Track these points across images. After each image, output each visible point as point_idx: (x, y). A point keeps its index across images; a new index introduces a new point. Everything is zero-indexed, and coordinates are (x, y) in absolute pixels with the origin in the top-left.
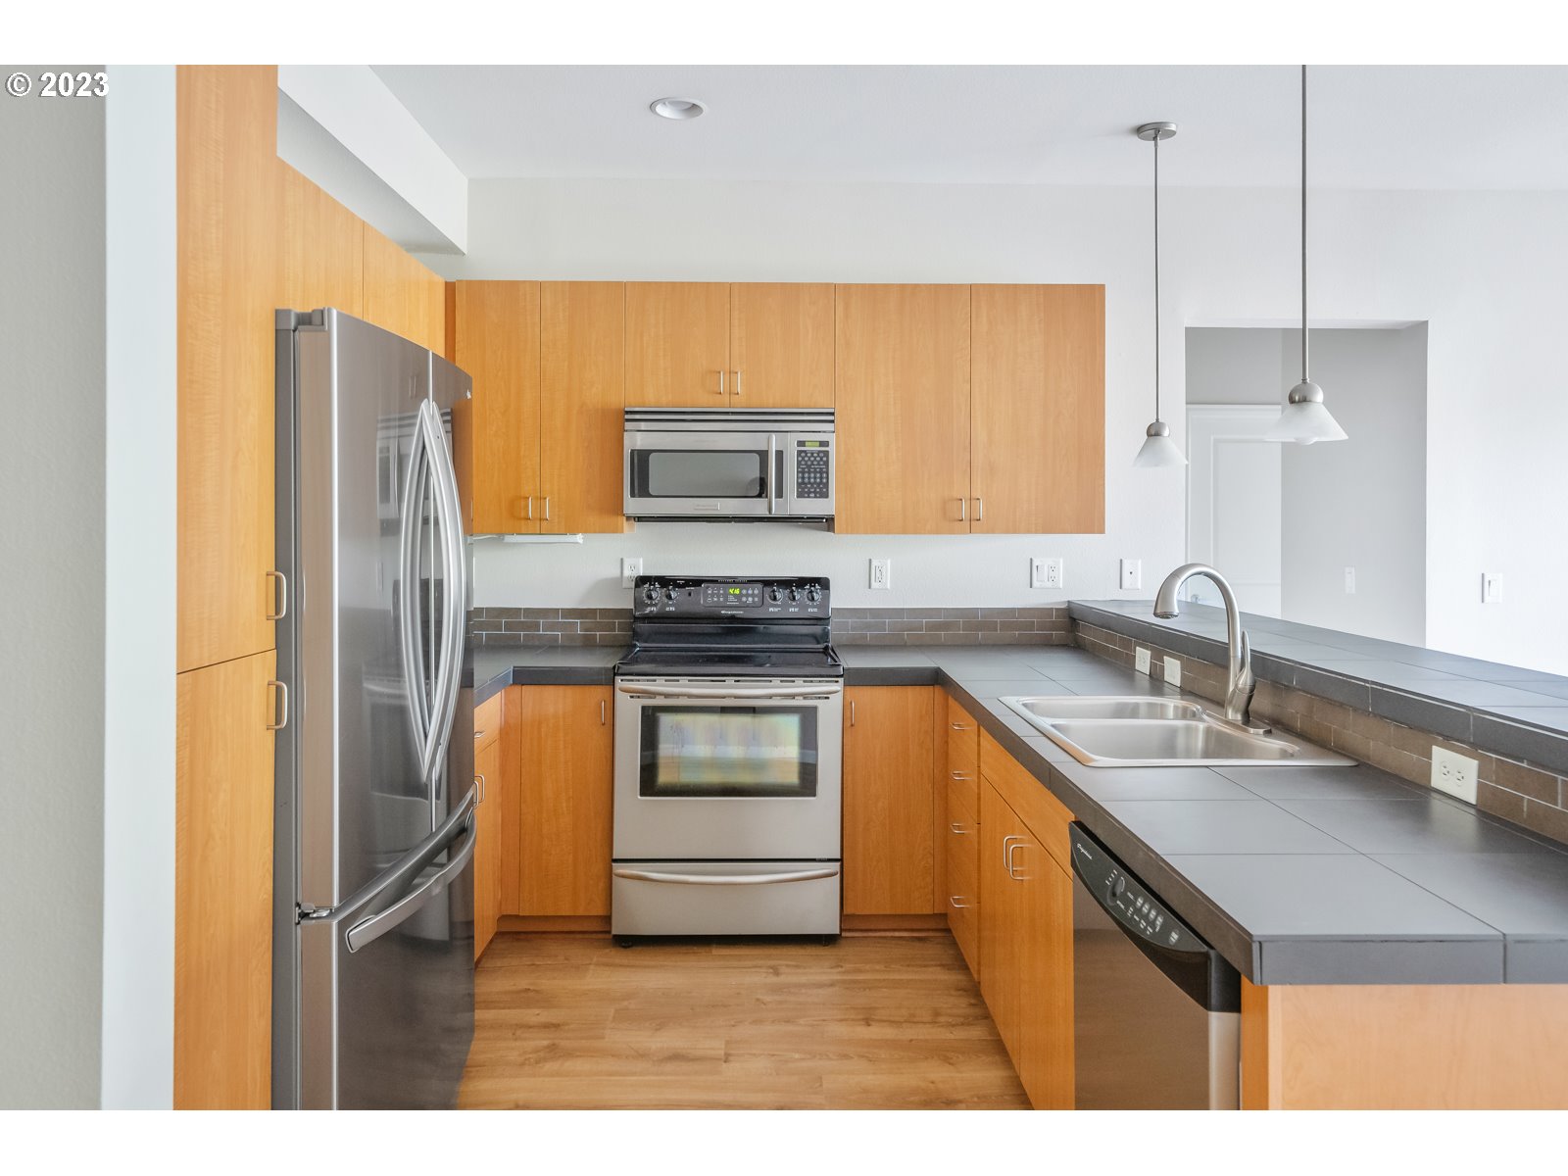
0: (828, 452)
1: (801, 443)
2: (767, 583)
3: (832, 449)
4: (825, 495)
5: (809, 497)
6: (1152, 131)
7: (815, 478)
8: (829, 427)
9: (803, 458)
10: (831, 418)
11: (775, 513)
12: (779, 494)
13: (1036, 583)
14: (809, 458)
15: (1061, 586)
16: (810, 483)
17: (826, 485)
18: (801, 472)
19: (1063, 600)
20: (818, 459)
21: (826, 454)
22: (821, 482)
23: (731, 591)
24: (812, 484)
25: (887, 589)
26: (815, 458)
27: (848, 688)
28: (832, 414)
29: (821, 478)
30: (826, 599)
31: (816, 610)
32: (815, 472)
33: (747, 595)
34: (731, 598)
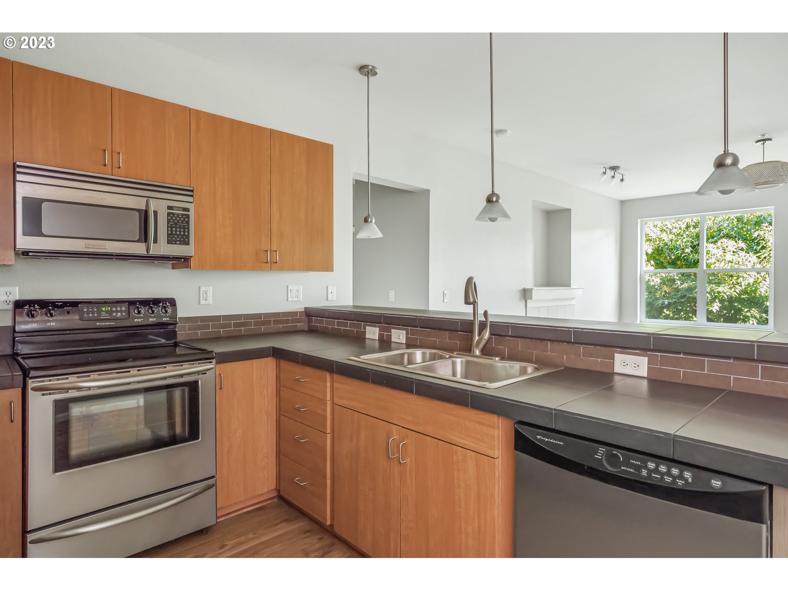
0: (189, 215)
1: (170, 208)
2: (132, 303)
3: (192, 214)
4: (187, 243)
5: (176, 244)
6: (366, 70)
7: (180, 232)
8: (190, 199)
9: (172, 218)
10: (191, 193)
11: (152, 252)
12: (155, 241)
13: (290, 299)
14: (176, 218)
15: (301, 300)
16: (176, 234)
17: (188, 237)
18: (170, 227)
19: (301, 307)
20: (182, 219)
21: (188, 216)
22: (184, 235)
23: (104, 309)
24: (178, 236)
25: (210, 304)
26: (180, 218)
27: (217, 365)
28: (192, 191)
29: (184, 232)
30: (175, 311)
31: (168, 319)
32: (180, 228)
33: (117, 312)
34: (104, 314)
